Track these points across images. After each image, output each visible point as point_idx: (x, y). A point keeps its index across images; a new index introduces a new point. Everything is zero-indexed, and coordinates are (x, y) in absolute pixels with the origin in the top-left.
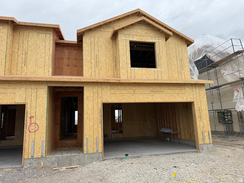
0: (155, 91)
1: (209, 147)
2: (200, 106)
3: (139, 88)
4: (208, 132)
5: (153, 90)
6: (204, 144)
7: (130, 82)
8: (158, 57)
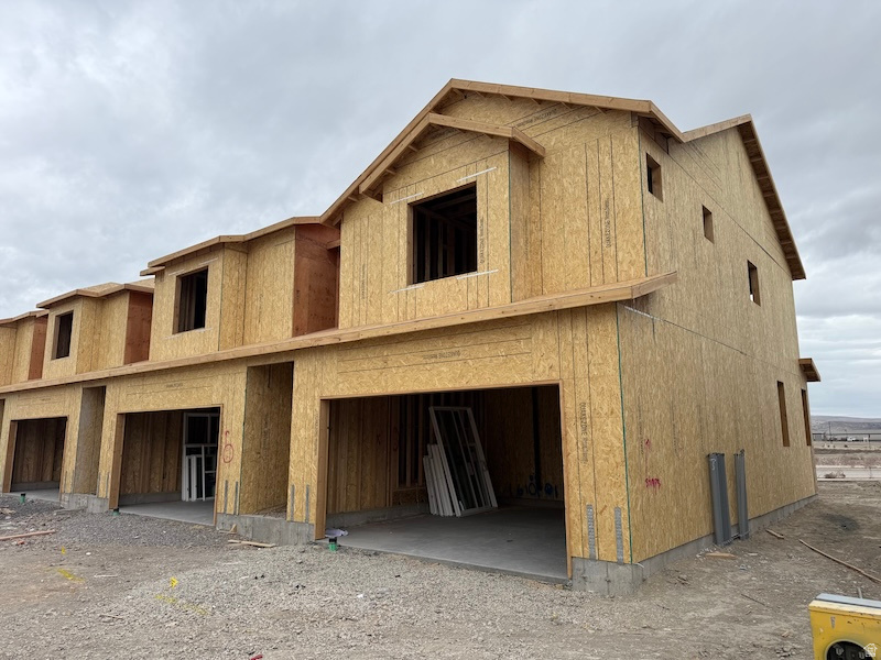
0: (436, 357)
1: (612, 574)
2: (585, 398)
3: (397, 352)
4: (618, 510)
5: (430, 353)
6: (592, 558)
7: (361, 338)
8: (482, 230)
